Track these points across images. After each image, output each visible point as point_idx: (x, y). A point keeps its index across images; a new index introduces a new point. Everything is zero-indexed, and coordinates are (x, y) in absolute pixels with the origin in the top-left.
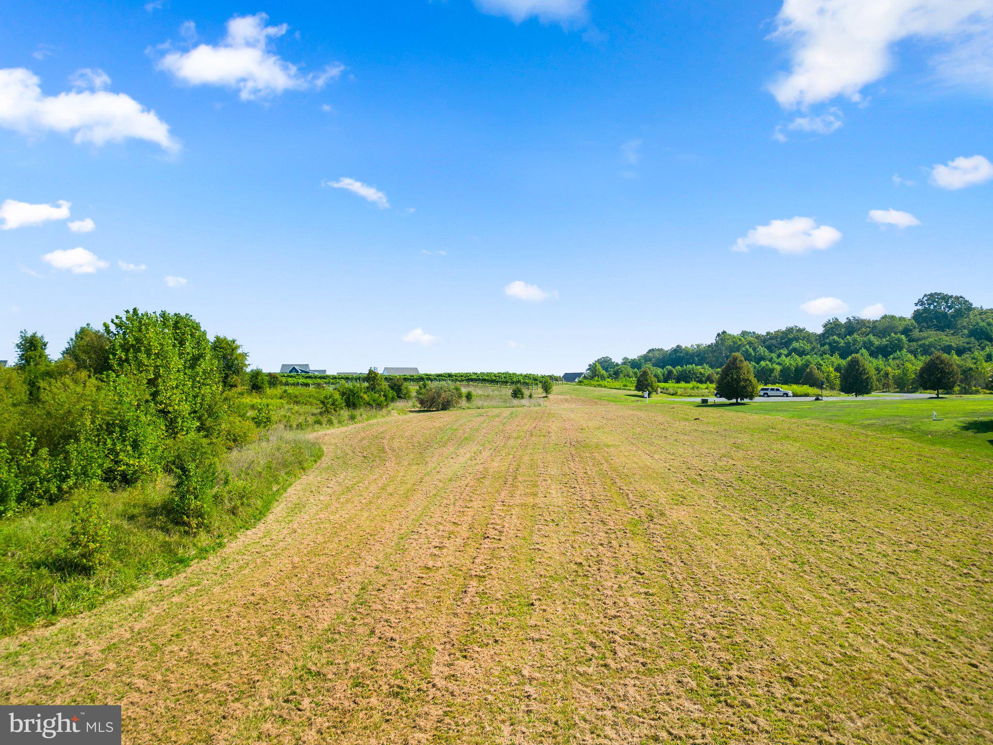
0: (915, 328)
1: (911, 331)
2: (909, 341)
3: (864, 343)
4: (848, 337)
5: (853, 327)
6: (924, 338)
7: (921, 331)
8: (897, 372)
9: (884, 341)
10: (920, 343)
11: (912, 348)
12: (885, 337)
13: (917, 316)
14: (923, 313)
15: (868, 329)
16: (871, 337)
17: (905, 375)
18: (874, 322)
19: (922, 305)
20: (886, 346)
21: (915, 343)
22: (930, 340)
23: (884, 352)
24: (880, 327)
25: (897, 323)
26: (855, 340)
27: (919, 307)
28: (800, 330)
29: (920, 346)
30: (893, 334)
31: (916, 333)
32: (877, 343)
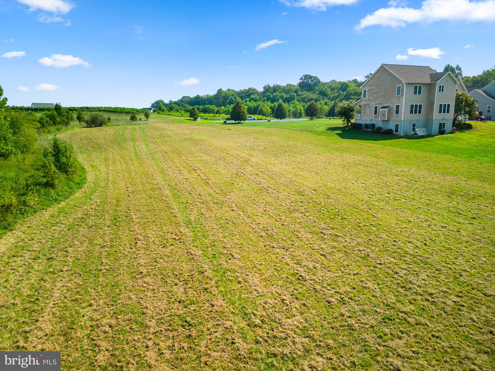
0: (299, 90)
1: (298, 91)
2: (298, 96)
3: (280, 96)
4: (274, 93)
5: (276, 89)
6: (303, 95)
7: (301, 91)
8: (294, 109)
9: (288, 96)
10: (301, 97)
11: (298, 99)
12: (288, 94)
13: (300, 85)
14: (302, 84)
15: (282, 90)
16: (283, 93)
17: (296, 111)
18: (284, 87)
19: (302, 80)
20: (289, 98)
21: (299, 97)
22: (305, 95)
23: (288, 100)
24: (286, 89)
25: (292, 87)
26: (277, 95)
27: (301, 81)
28: (254, 90)
29: (301, 98)
30: (291, 93)
31: (300, 92)
32: (285, 96)
